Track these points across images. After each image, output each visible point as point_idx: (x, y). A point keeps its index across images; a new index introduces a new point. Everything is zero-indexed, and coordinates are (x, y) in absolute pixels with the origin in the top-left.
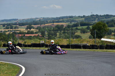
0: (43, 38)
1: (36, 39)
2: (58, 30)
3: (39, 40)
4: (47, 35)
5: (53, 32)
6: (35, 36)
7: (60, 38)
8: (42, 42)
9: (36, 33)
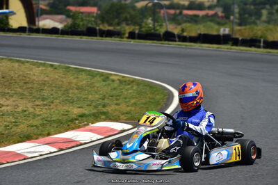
0: (227, 21)
1: (209, 23)
2: (265, 4)
3: (216, 27)
4: (237, 15)
5: (252, 7)
6: (207, 16)
7: (268, 22)
8: (224, 31)
9: (210, 8)
